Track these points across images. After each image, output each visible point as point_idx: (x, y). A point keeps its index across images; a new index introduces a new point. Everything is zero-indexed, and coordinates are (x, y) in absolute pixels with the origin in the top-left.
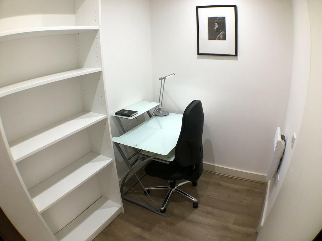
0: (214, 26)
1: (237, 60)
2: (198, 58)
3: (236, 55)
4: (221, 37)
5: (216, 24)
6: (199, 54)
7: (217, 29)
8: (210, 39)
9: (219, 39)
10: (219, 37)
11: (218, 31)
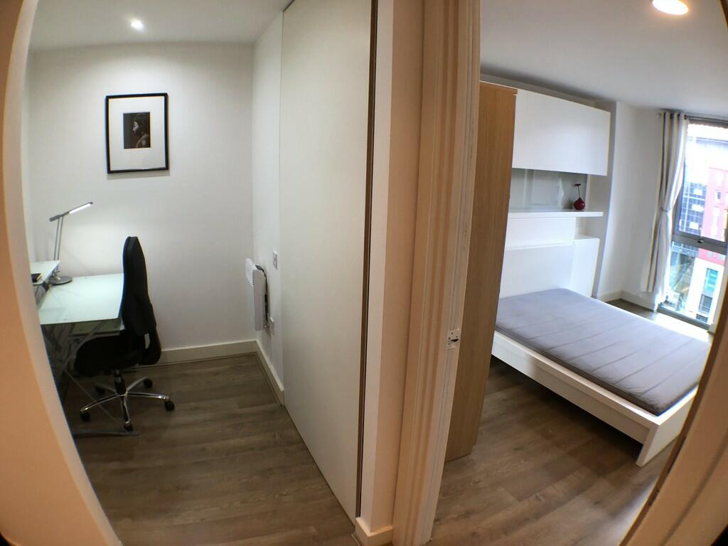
0: (133, 126)
1: (169, 175)
2: (108, 179)
3: (167, 168)
4: (144, 142)
5: (136, 123)
6: (109, 172)
7: (137, 130)
8: (126, 147)
9: (141, 146)
10: (141, 143)
11: (139, 133)
